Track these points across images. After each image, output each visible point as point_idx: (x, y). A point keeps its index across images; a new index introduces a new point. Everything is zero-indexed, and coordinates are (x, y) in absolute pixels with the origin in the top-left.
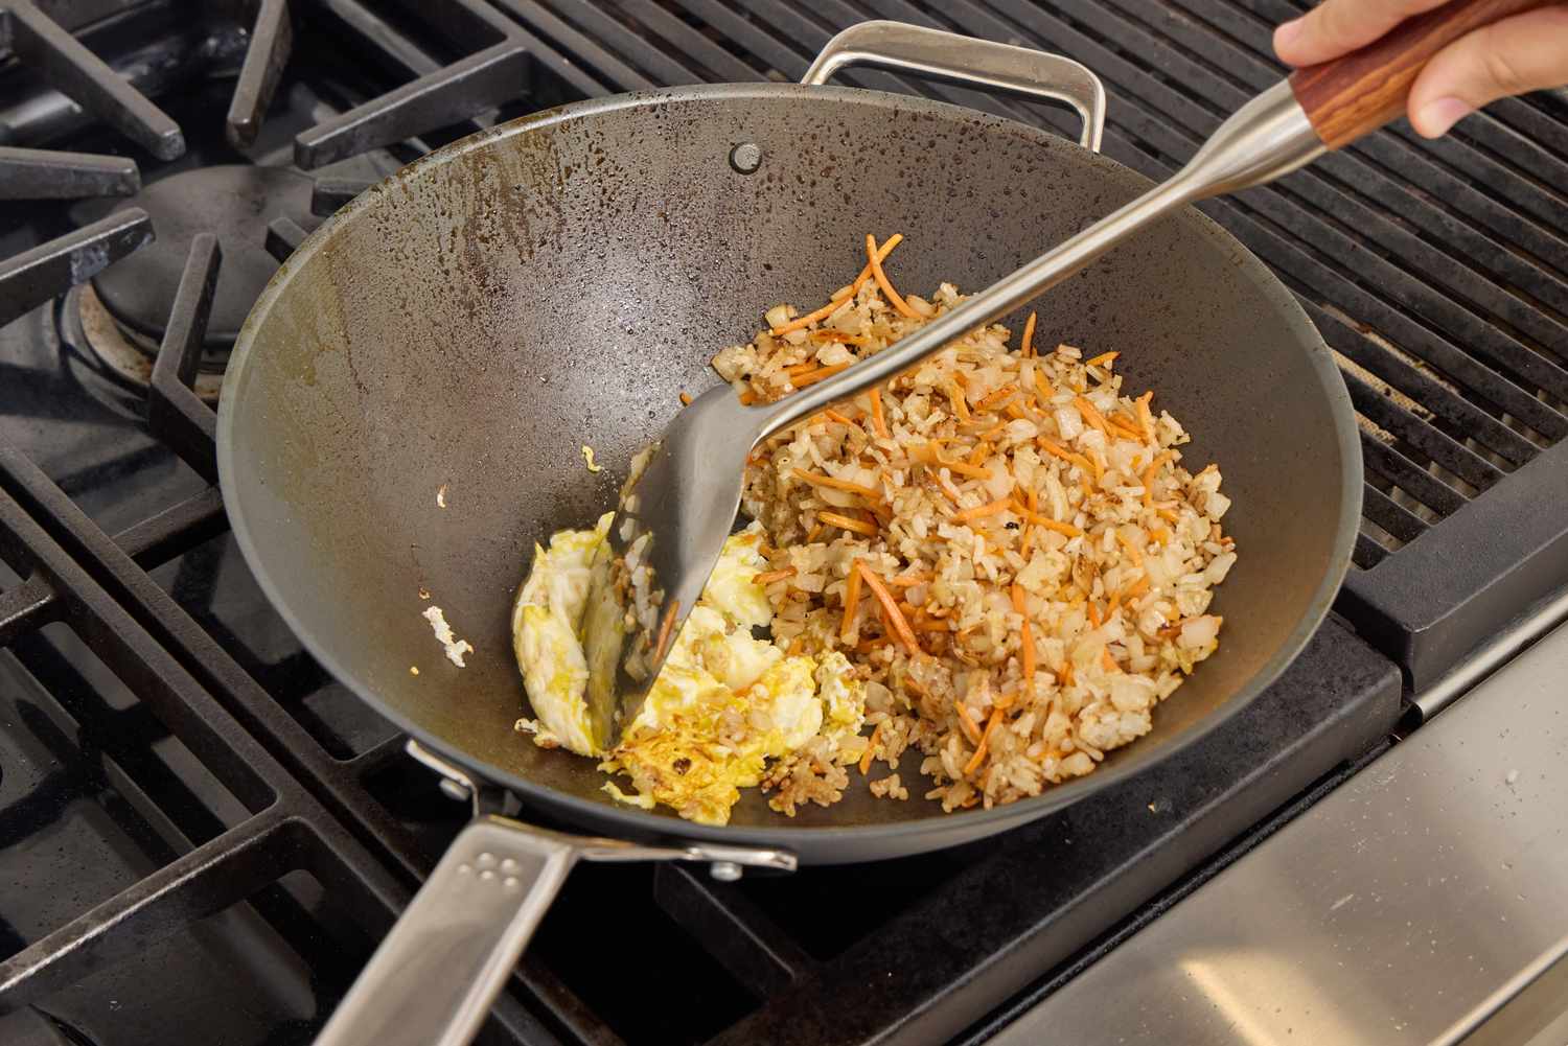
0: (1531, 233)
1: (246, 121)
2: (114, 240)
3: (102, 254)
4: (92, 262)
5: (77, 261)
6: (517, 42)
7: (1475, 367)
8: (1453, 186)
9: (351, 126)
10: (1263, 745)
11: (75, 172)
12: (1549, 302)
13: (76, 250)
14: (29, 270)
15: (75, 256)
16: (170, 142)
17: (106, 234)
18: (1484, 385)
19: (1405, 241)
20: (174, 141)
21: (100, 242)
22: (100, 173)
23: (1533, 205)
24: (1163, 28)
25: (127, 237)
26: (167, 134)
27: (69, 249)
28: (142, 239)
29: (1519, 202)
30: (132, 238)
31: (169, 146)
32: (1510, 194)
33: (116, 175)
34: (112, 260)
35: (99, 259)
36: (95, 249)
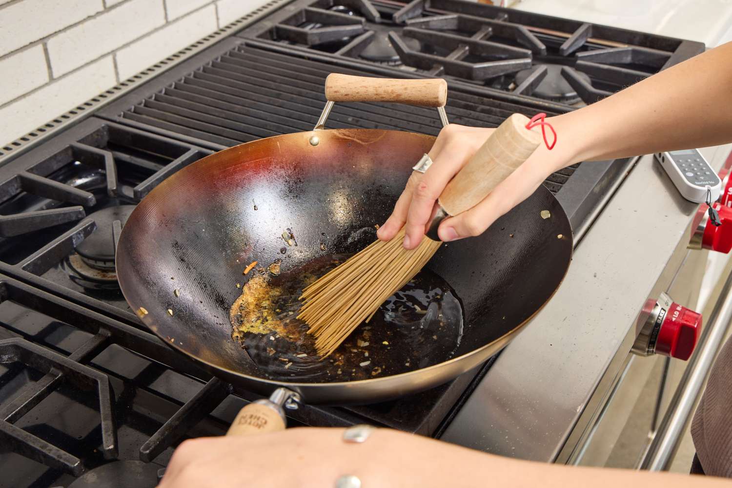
1: (115, 188)
2: (85, 230)
3: (82, 235)
4: (79, 239)
5: (74, 238)
6: (194, 150)
9: (151, 182)
11: (63, 213)
13: (73, 235)
14: (60, 243)
15: (73, 237)
16: (91, 199)
17: (82, 228)
20: (92, 199)
21: (81, 231)
22: (71, 212)
25: (89, 228)
26: (90, 197)
27: (71, 235)
28: (93, 229)
30: (91, 229)
31: (91, 201)
33: (77, 212)
34: (85, 237)
35: (82, 237)
36: (80, 234)
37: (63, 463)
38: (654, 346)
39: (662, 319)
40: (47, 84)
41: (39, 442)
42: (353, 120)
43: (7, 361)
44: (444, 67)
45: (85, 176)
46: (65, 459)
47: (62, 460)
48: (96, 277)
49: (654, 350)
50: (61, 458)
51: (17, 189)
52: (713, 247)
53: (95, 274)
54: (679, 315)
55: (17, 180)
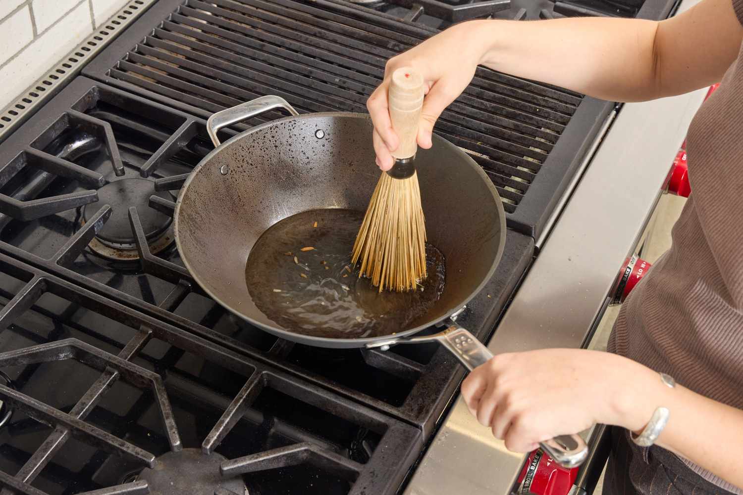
0: (509, 100)
1: (122, 168)
2: (104, 217)
3: (102, 222)
4: (100, 226)
5: (96, 227)
6: (191, 119)
7: (513, 145)
8: (482, 92)
10: (508, 270)
12: (523, 120)
13: (95, 224)
15: (94, 226)
17: (101, 216)
18: (517, 150)
19: (477, 113)
21: (100, 219)
22: (87, 197)
23: (505, 92)
24: (376, 64)
25: (106, 215)
26: (100, 178)
27: (92, 224)
28: (110, 214)
29: (501, 91)
30: (108, 215)
31: (102, 181)
32: (498, 90)
33: (92, 196)
34: (104, 223)
35: (101, 224)
36: (100, 222)
37: (140, 459)
38: (620, 299)
39: (628, 277)
40: (32, 42)
41: (117, 440)
42: (340, 80)
43: (64, 358)
44: (424, 7)
45: (77, 138)
46: (142, 455)
47: (139, 456)
48: (112, 257)
49: (620, 302)
50: (139, 454)
51: (23, 164)
52: (678, 193)
53: (111, 253)
54: (642, 272)
55: (22, 155)
